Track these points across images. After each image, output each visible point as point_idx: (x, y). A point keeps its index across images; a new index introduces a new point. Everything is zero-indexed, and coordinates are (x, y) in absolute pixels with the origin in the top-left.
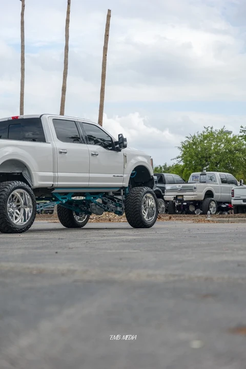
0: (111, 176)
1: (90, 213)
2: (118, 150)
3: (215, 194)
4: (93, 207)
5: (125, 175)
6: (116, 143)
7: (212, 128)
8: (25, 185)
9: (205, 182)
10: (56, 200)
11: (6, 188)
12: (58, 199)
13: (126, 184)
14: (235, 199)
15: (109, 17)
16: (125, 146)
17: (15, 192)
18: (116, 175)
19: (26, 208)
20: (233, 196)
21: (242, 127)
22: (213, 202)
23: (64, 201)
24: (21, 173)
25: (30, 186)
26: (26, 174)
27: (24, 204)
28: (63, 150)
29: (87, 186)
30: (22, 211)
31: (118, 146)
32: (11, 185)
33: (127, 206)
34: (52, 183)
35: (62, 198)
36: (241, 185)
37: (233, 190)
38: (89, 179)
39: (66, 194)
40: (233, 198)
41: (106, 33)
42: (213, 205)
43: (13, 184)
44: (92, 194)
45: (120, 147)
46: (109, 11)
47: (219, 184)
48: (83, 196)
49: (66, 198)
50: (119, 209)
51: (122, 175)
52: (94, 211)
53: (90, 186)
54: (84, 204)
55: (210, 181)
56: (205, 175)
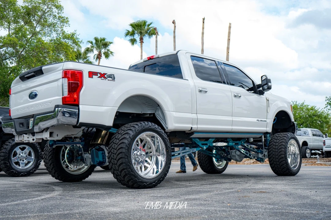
0: (255, 120)
1: (230, 160)
2: (261, 93)
3: (309, 144)
4: (233, 153)
5: (268, 121)
6: (259, 86)
7: (296, 102)
8: (157, 126)
9: (301, 135)
10: (197, 146)
11: (130, 129)
12: (198, 145)
13: (269, 129)
14: (326, 147)
15: (230, 27)
16: (269, 88)
17: (143, 135)
18: (260, 119)
19: (159, 155)
20: (325, 145)
21: (326, 97)
22: (308, 149)
23: (205, 148)
24: (154, 114)
25: (164, 129)
26: (159, 115)
27: (156, 151)
28: (202, 88)
29: (230, 130)
30: (154, 159)
31: (261, 89)
32: (137, 127)
33: (270, 153)
34: (190, 126)
35: (203, 144)
36: (326, 137)
37: (325, 141)
38: (232, 123)
39: (207, 139)
40: (325, 146)
41: (228, 38)
42: (308, 151)
43: (140, 125)
44: (234, 139)
45: (264, 90)
46: (230, 24)
47: (311, 137)
48: (225, 142)
49: (206, 144)
50: (260, 156)
51: (266, 120)
52: (234, 158)
53: (233, 130)
54: (224, 150)
55: (304, 134)
56: (301, 130)
